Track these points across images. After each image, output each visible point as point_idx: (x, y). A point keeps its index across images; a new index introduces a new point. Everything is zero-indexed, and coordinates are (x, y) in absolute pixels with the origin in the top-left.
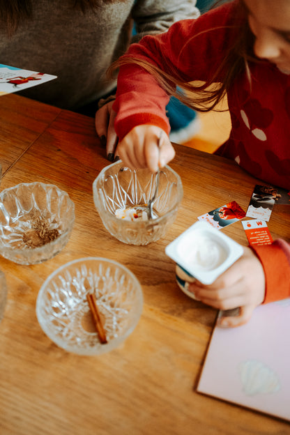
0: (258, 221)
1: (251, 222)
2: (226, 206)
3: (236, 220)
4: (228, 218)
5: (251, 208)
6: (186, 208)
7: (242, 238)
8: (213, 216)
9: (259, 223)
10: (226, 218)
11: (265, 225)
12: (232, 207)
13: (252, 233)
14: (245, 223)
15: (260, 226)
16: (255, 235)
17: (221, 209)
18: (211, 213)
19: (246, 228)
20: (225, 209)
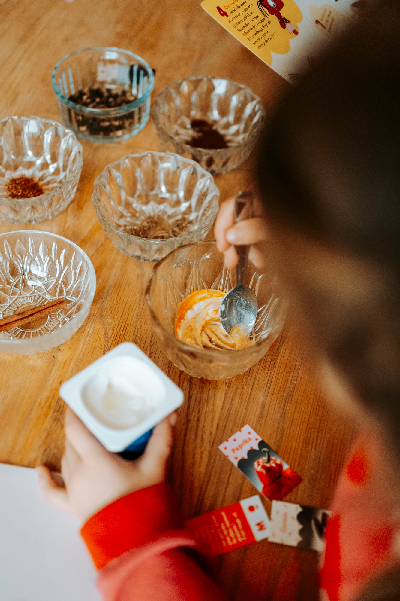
0: (267, 523)
1: (261, 510)
2: (286, 467)
3: (260, 486)
4: (260, 474)
5: (294, 509)
6: (263, 406)
7: (220, 499)
8: (256, 447)
9: (261, 527)
10: (259, 469)
11: (259, 536)
12: (288, 478)
13: (235, 514)
14: (255, 501)
15: (255, 529)
16: (232, 520)
17: (277, 460)
18: (262, 444)
19: (245, 504)
20: (280, 466)
